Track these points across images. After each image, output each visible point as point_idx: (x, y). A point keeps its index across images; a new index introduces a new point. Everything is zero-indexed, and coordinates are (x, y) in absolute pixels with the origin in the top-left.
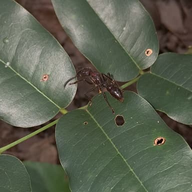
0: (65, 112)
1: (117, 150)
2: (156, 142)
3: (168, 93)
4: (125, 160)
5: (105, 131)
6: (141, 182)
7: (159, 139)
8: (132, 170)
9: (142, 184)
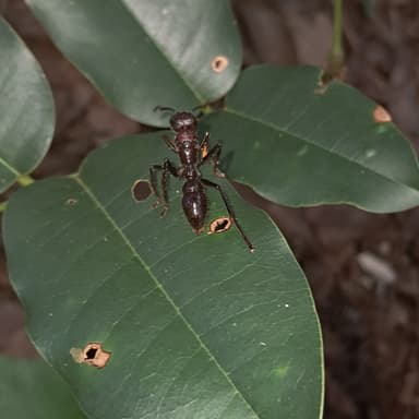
0: (26, 181)
1: (133, 249)
2: (213, 227)
3: (257, 144)
4: (148, 268)
5: (111, 215)
6: (178, 309)
7: (221, 221)
8: (160, 286)
9: (179, 313)
